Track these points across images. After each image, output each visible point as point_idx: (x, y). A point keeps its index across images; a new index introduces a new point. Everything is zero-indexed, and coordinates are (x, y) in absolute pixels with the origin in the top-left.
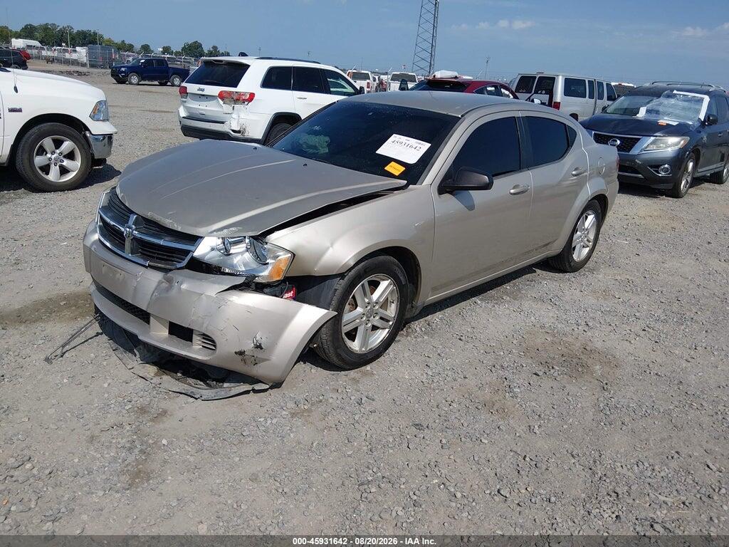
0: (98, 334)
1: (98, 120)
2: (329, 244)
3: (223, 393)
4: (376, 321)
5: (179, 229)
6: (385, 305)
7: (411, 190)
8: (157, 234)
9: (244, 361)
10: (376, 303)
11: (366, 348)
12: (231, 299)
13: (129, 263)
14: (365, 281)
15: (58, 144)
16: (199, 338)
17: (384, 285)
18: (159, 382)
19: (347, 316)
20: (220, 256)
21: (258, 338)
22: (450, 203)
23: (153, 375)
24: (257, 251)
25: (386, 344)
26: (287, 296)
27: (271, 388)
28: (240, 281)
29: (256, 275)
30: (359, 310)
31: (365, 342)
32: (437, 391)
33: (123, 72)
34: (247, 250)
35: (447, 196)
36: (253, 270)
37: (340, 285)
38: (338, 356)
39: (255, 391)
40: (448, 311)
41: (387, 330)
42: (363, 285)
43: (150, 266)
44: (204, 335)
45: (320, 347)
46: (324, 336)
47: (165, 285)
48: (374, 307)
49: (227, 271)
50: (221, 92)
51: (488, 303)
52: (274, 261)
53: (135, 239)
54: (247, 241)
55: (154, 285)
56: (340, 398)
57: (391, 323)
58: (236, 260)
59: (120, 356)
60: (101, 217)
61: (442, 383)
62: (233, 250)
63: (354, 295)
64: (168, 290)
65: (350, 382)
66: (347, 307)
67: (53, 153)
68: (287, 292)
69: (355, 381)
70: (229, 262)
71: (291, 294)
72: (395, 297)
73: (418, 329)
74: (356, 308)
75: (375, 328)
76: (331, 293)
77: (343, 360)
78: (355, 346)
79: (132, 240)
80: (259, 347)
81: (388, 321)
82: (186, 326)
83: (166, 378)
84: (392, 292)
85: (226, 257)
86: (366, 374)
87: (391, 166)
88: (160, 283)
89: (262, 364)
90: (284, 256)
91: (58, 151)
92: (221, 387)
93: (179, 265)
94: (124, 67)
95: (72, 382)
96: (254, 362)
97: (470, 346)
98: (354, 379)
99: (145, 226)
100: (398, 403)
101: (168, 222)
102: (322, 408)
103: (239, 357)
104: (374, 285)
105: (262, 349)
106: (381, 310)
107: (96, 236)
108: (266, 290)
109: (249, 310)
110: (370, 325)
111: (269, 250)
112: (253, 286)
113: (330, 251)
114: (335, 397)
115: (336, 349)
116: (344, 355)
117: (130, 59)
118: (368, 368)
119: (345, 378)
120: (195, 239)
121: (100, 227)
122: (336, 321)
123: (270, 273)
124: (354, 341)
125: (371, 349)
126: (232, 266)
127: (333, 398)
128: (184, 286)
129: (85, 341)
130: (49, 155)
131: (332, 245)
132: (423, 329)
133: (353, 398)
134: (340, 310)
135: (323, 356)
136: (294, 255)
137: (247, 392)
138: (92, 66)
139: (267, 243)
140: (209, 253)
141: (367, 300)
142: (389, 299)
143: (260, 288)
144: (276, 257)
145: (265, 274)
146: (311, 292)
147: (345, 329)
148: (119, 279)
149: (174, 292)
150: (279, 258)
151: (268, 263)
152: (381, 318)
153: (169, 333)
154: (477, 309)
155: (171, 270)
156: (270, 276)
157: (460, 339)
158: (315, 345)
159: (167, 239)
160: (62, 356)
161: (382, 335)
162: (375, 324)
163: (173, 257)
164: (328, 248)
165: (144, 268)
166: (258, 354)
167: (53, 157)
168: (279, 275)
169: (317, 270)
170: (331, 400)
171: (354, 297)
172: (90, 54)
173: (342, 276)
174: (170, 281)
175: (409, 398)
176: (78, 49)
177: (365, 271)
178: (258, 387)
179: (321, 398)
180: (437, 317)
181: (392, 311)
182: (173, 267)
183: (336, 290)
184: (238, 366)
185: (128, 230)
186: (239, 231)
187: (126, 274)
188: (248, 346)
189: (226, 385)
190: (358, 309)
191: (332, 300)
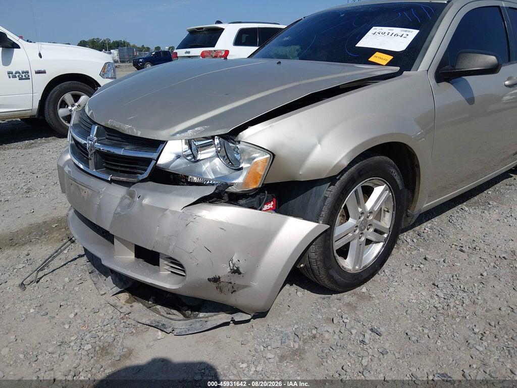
0: (80, 256)
1: (107, 78)
2: (315, 141)
3: (198, 326)
4: (370, 234)
5: (139, 134)
6: (379, 215)
7: (406, 76)
8: (118, 144)
9: (220, 289)
10: (371, 213)
11: (360, 266)
12: (200, 214)
13: (93, 180)
14: (358, 187)
15: (76, 98)
16: (166, 262)
17: (378, 191)
18: (128, 311)
19: (339, 230)
20: (186, 164)
21: (235, 260)
22: (449, 93)
23: (124, 302)
24: (229, 155)
25: (382, 259)
26: (266, 207)
27: (254, 317)
28: (209, 191)
29: (229, 182)
30: (352, 221)
31: (358, 258)
32: (458, 320)
33: (141, 62)
34: (218, 154)
35: (444, 84)
36: (225, 177)
37: (329, 192)
38: (330, 277)
39: (236, 323)
40: (436, 220)
41: (382, 244)
42: (356, 192)
43: (112, 181)
44: (171, 258)
45: (309, 268)
46: (313, 255)
47: (127, 201)
48: (368, 217)
49: (195, 179)
50: (203, 52)
51: (475, 209)
52: (249, 165)
53: (98, 152)
54: (217, 141)
55: (117, 201)
56: (337, 331)
57: (385, 235)
58: (206, 167)
59: (94, 279)
60: (72, 136)
61: (461, 308)
62: (201, 156)
63: (345, 205)
64: (130, 206)
65: (345, 308)
66: (339, 218)
67: (73, 105)
68: (267, 203)
69: (352, 307)
70: (197, 170)
71: (270, 205)
72: (391, 205)
73: (409, 240)
74: (347, 219)
75: (369, 242)
76: (320, 201)
77: (335, 282)
78: (347, 264)
79: (95, 153)
80: (236, 271)
81: (381, 233)
82: (150, 249)
83: (138, 306)
84: (387, 199)
85: (193, 164)
86: (362, 297)
87: (376, 57)
88: (123, 198)
89: (241, 292)
90: (261, 158)
91: (77, 104)
92: (196, 317)
93: (141, 177)
94: (141, 58)
95: (38, 312)
96: (231, 290)
97: (475, 258)
98: (349, 305)
99: (107, 137)
100: (414, 339)
101: (127, 128)
102: (317, 347)
103: (214, 285)
104: (368, 192)
105: (240, 273)
106: (375, 221)
107: (69, 156)
108: (241, 202)
109: (222, 227)
110: (363, 239)
111: (243, 151)
112: (226, 197)
113: (318, 149)
114: (331, 331)
115: (328, 269)
116: (336, 276)
117: (146, 54)
118: (363, 289)
119: (339, 304)
120: (157, 145)
121: (72, 145)
122: (327, 236)
123: (246, 179)
124: (345, 258)
125: (366, 266)
126: (200, 175)
127: (329, 332)
128: (146, 201)
129: (65, 265)
130: (70, 108)
131: (320, 141)
132: (415, 240)
133: (354, 331)
134: (331, 221)
135: (312, 277)
136: (274, 155)
137: (227, 324)
138: (122, 62)
139: (239, 142)
140: (173, 161)
141: (360, 210)
142: (383, 208)
143: (234, 199)
144: (250, 160)
145: (239, 181)
146: (295, 203)
147: (337, 245)
148: (83, 197)
149: (135, 209)
150: (255, 160)
151: (242, 169)
152: (376, 231)
153: (135, 257)
154: (466, 215)
155: (134, 183)
156: (245, 183)
157: (462, 251)
158: (302, 265)
159: (127, 148)
160: (37, 282)
161: (376, 249)
162: (369, 237)
163: (136, 168)
164: (314, 146)
165: (107, 184)
166: (236, 280)
167: (73, 108)
168: (256, 182)
169: (303, 173)
170: (327, 336)
171: (345, 207)
172: (120, 53)
173: (332, 180)
174: (132, 195)
175: (426, 331)
176: (112, 51)
177: (359, 173)
178: (238, 317)
179: (314, 332)
180: (426, 227)
181: (386, 222)
182: (135, 180)
183: (326, 198)
184: (213, 295)
185: (90, 142)
186: (206, 130)
187: (90, 192)
188: (224, 271)
189: (201, 315)
190: (350, 220)
191: (321, 210)
